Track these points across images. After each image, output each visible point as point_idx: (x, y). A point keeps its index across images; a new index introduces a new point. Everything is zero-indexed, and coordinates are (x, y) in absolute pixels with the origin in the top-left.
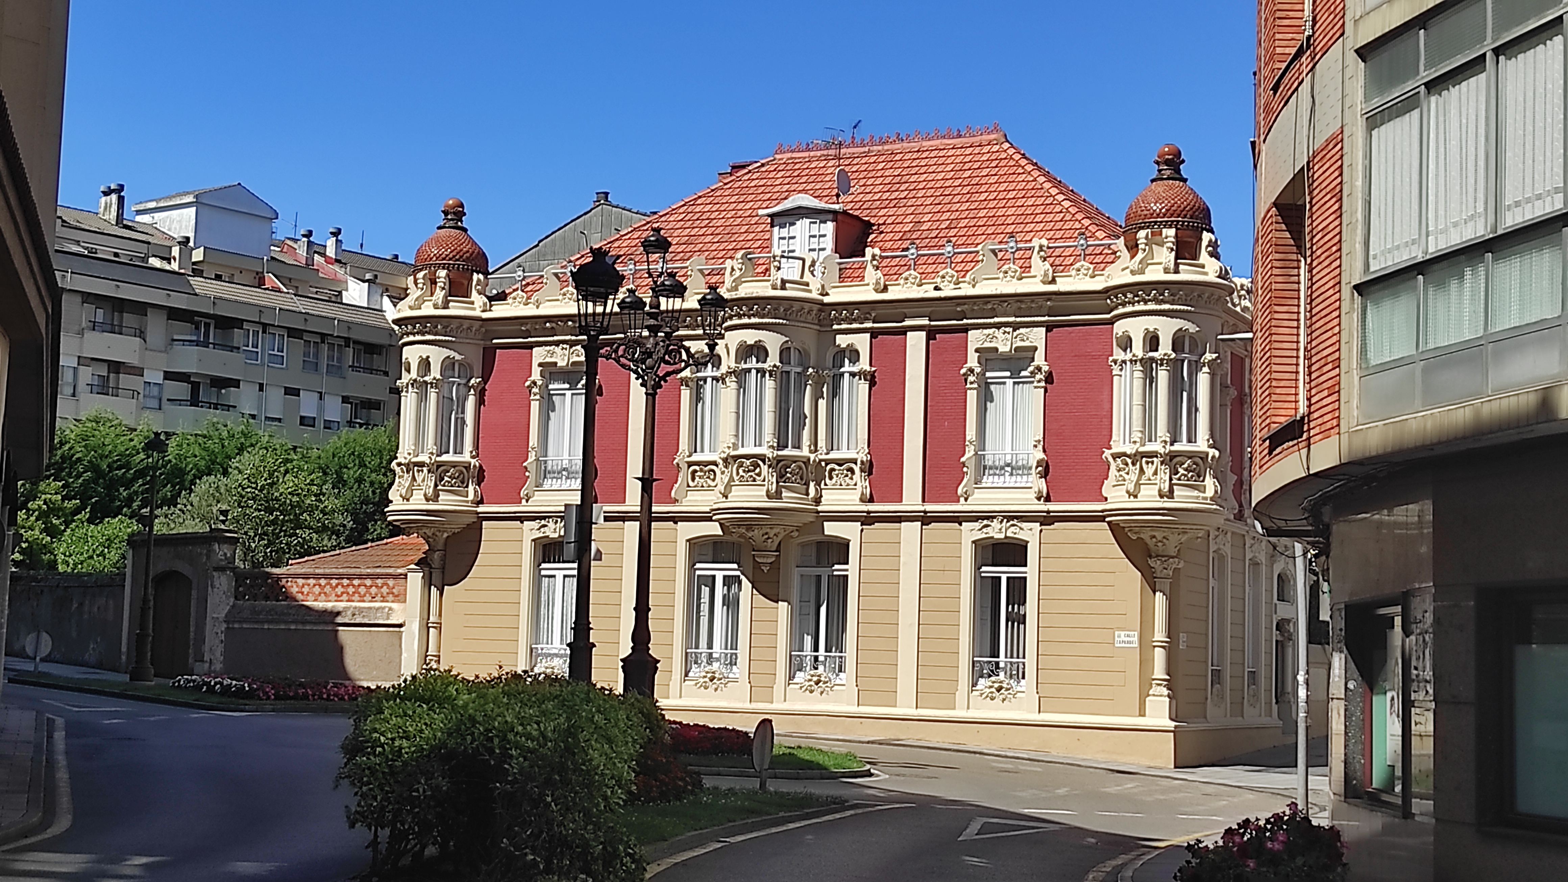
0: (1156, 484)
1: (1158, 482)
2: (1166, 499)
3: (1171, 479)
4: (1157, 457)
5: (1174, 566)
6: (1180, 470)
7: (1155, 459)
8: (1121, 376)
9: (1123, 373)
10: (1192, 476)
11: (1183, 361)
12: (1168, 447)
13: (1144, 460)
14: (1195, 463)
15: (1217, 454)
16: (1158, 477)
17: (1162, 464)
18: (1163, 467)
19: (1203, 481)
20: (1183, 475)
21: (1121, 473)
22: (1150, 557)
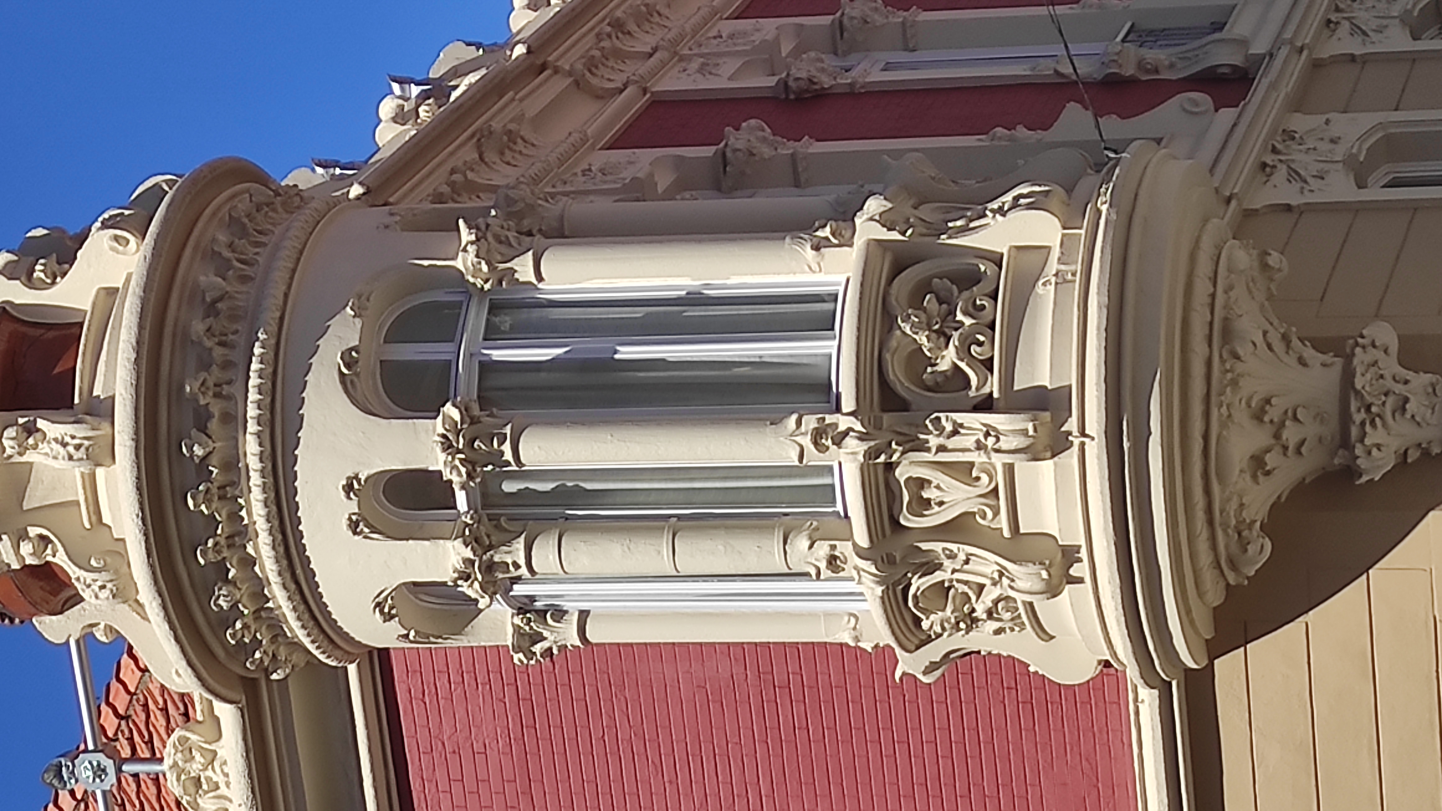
0: (1009, 469)
1: (999, 461)
2: (1072, 425)
3: (986, 405)
4: (890, 467)
5: (1391, 366)
6: (944, 366)
7: (902, 474)
8: (584, 615)
9: (573, 607)
10: (974, 310)
11: (488, 367)
12: (844, 422)
13: (907, 520)
14: (916, 301)
15: (874, 205)
16: (977, 458)
17: (923, 447)
18: (934, 441)
19: (997, 260)
20: (964, 351)
21: (980, 612)
22: (1351, 472)
